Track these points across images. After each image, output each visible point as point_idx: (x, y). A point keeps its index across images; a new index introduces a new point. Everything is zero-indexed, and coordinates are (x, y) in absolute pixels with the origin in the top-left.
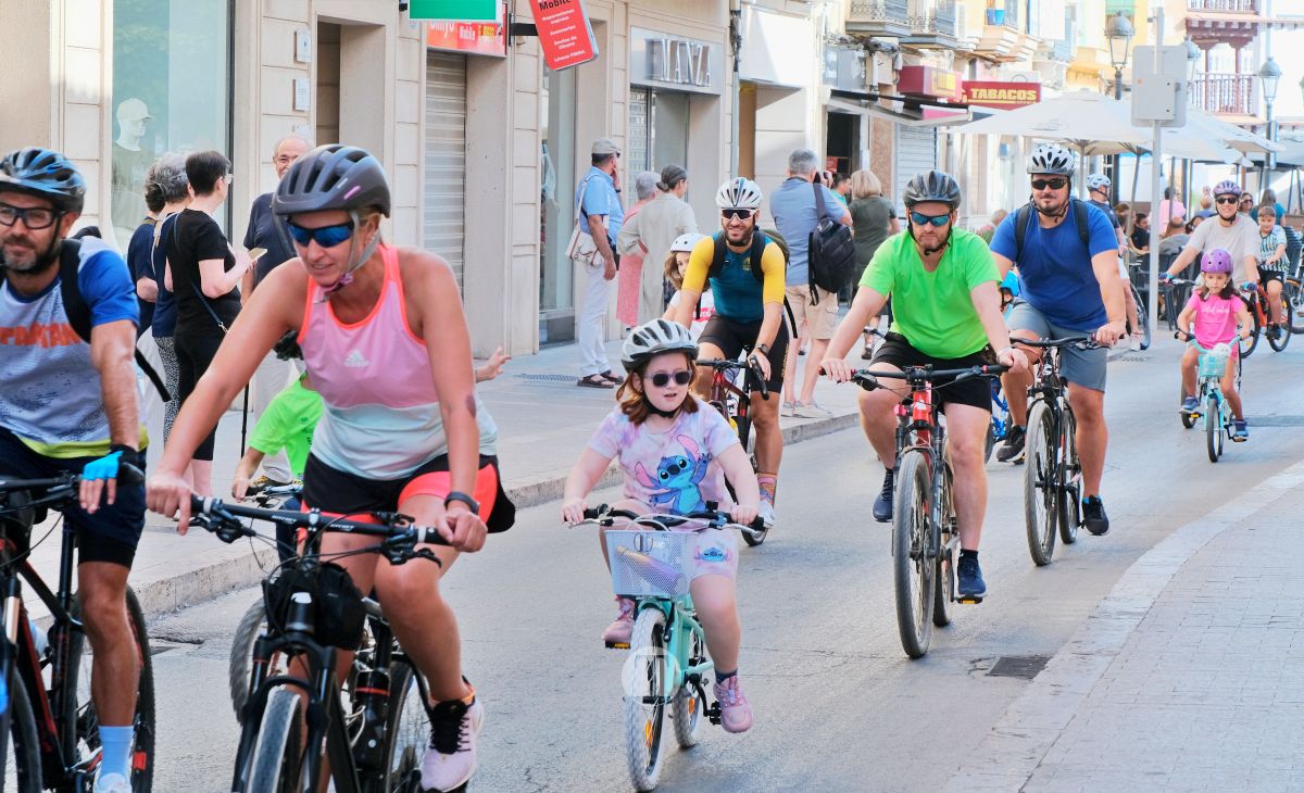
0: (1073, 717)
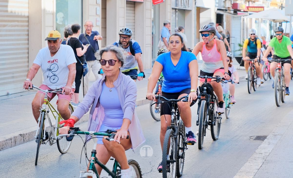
0: (273, 149)
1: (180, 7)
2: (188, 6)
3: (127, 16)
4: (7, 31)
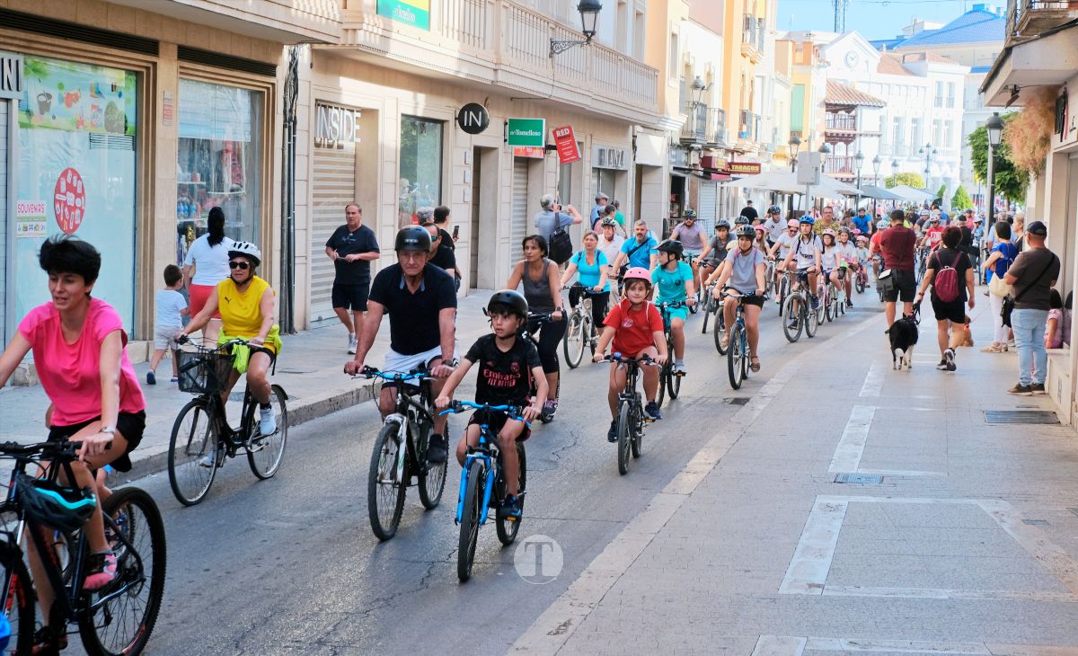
1: (607, 166)
2: (622, 164)
3: (515, 184)
4: (320, 212)
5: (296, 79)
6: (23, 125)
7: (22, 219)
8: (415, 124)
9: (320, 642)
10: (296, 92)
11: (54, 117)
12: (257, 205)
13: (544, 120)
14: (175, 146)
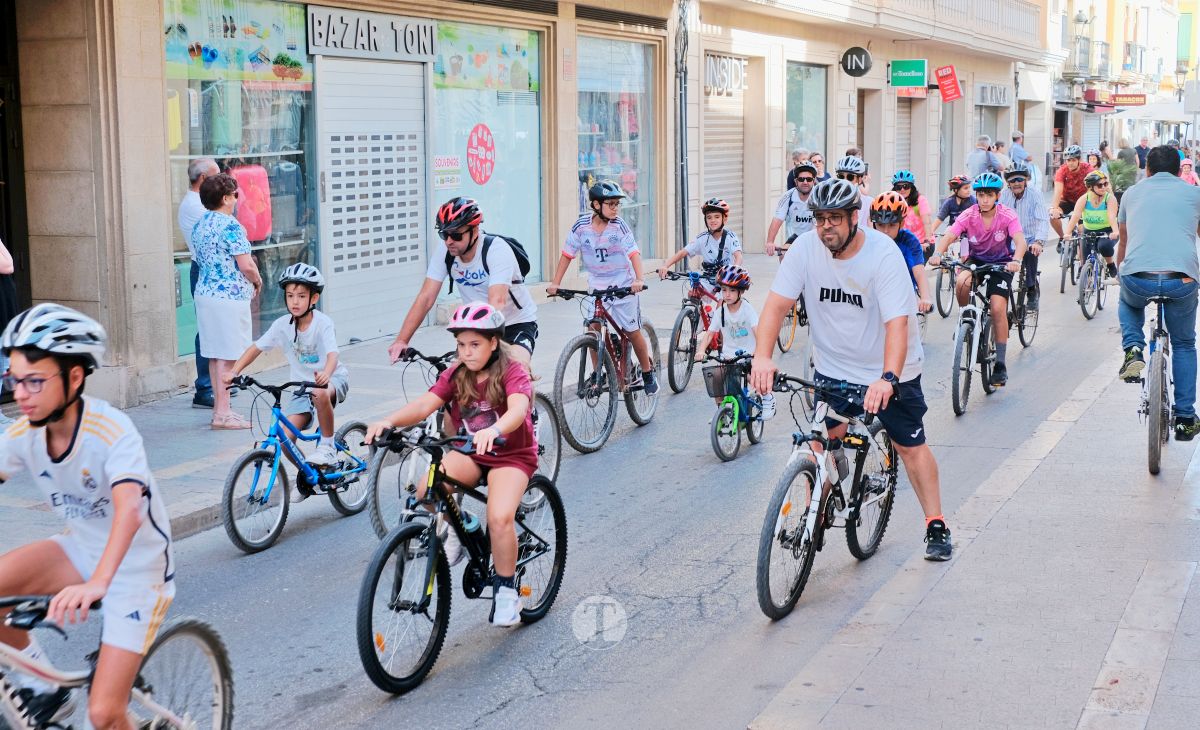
1: (989, 103)
2: (1004, 100)
3: (898, 123)
4: (711, 157)
5: (686, 32)
6: (439, 87)
7: (439, 173)
8: (801, 69)
9: (718, 561)
10: (686, 44)
11: (465, 78)
12: (652, 153)
13: (926, 61)
14: (575, 100)
